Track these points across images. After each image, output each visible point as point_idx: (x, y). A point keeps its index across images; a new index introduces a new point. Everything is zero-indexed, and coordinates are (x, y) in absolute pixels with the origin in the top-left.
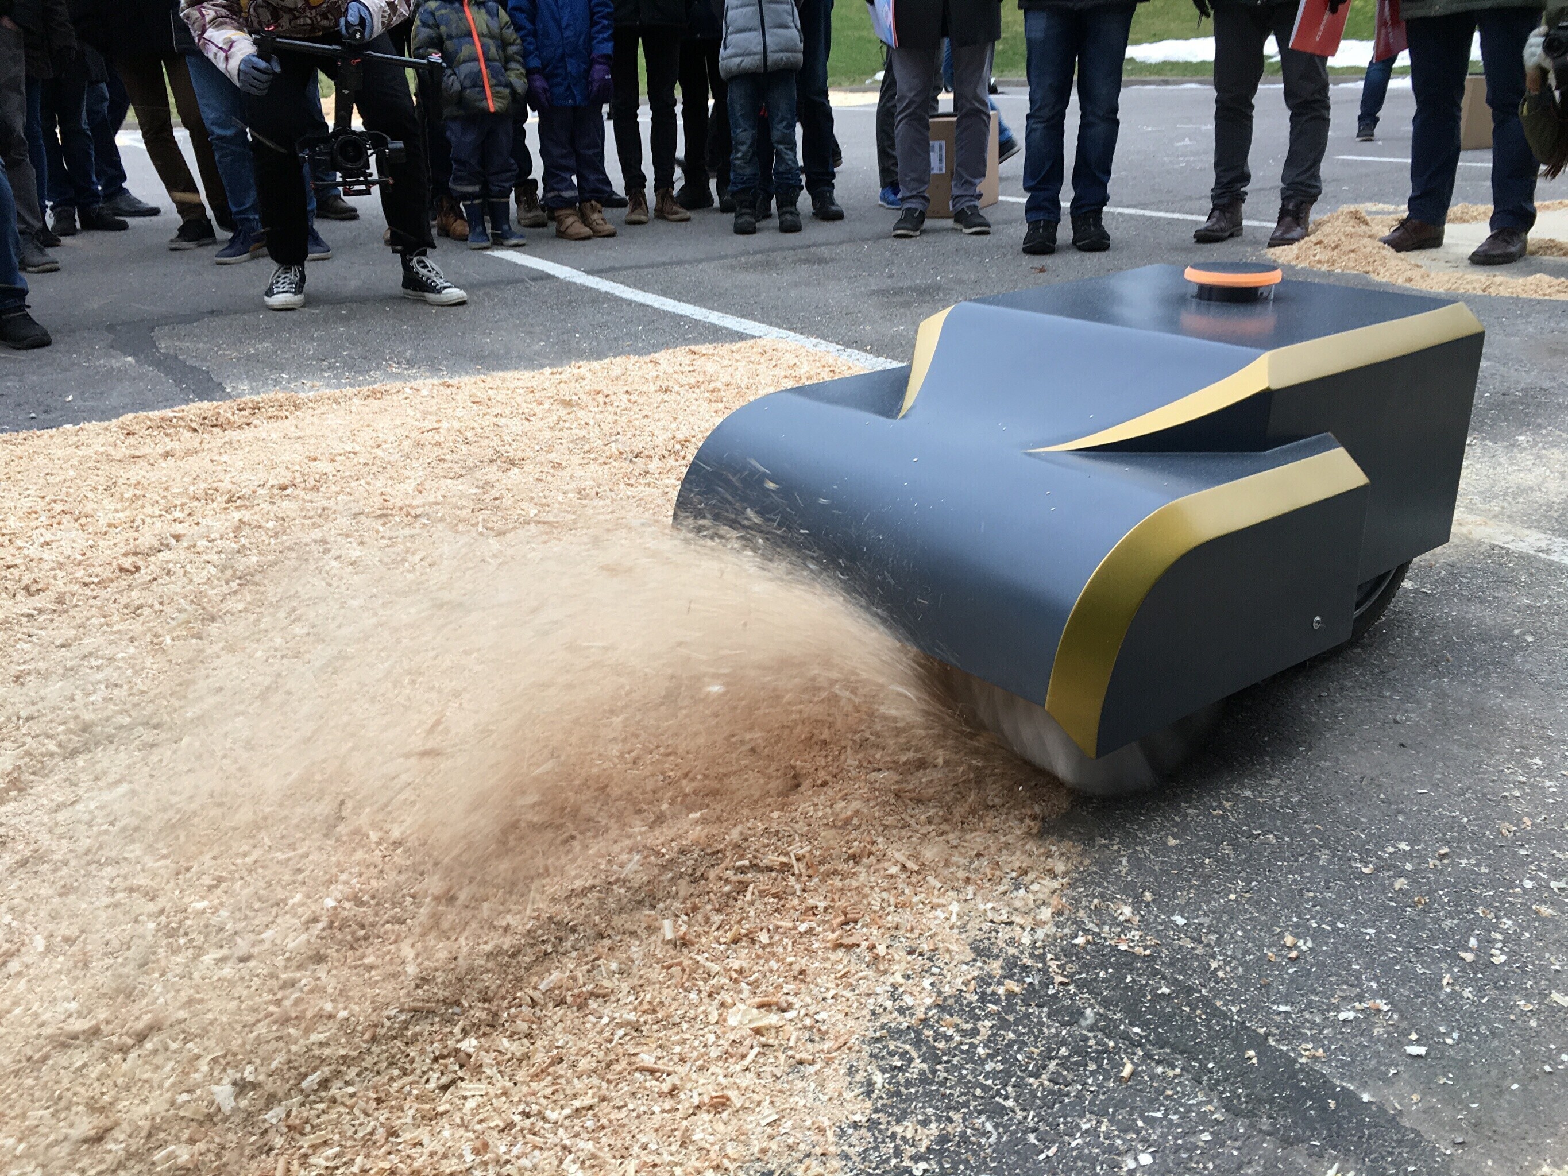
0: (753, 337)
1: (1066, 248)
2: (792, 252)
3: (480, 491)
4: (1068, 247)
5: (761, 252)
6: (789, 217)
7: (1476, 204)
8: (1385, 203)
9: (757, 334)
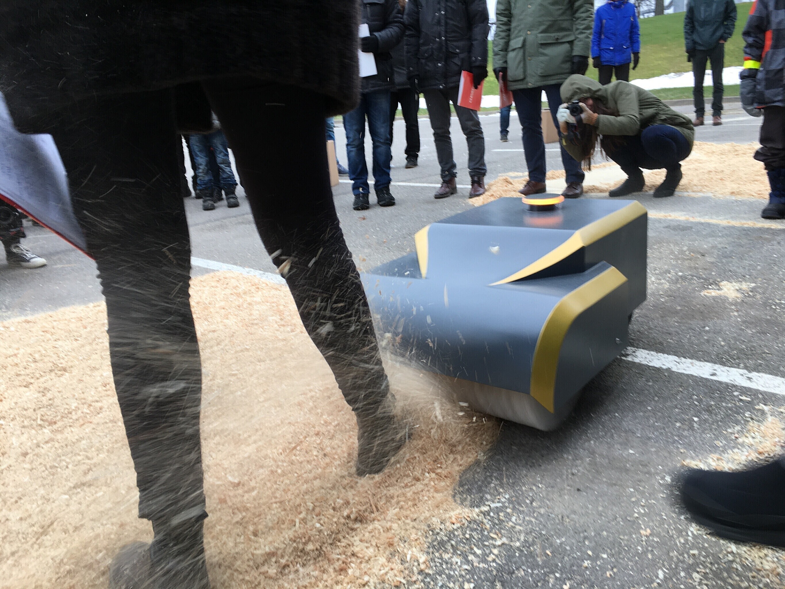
0: (213, 271)
1: (374, 206)
2: (234, 219)
3: (40, 395)
4: (375, 205)
5: (218, 220)
6: (232, 200)
7: (557, 170)
8: (518, 172)
9: (216, 269)
